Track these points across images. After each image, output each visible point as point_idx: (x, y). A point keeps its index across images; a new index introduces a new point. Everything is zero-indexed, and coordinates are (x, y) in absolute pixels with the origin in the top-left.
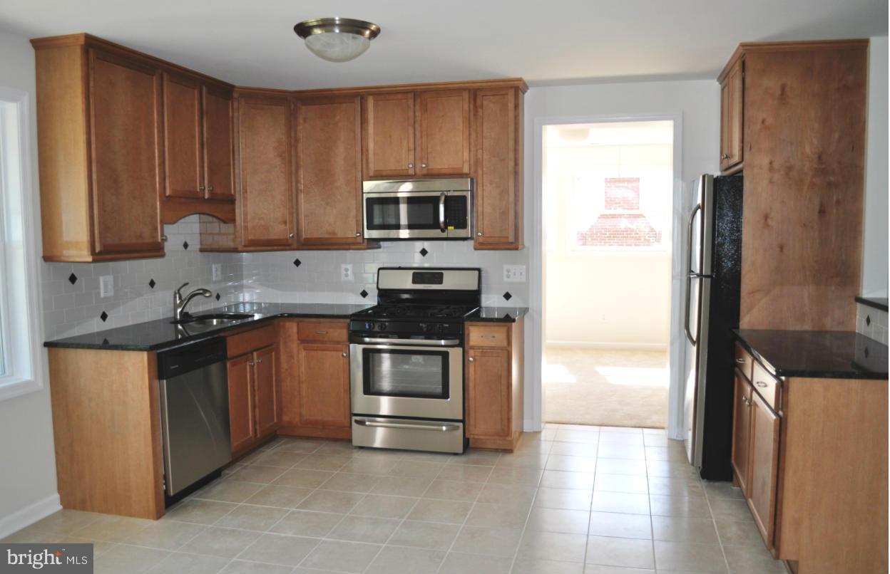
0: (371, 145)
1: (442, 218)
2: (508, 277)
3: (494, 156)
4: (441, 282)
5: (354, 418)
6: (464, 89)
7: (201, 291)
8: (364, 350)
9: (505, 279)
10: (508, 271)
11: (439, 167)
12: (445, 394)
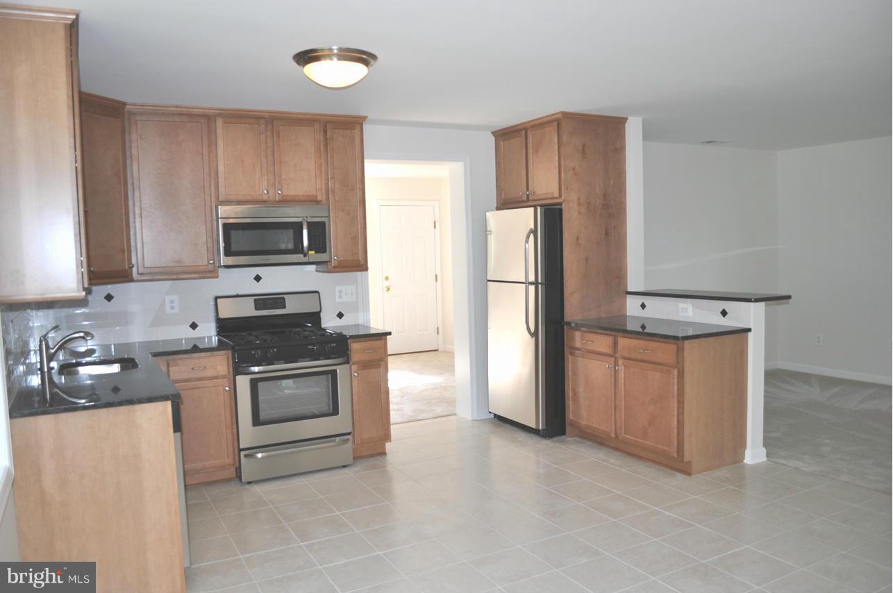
0: (221, 169)
1: (306, 243)
2: (340, 297)
3: (344, 186)
4: (285, 307)
5: (243, 453)
6: (316, 121)
7: (82, 334)
8: (252, 380)
9: (337, 300)
10: (340, 292)
11: (293, 194)
12: (335, 411)
